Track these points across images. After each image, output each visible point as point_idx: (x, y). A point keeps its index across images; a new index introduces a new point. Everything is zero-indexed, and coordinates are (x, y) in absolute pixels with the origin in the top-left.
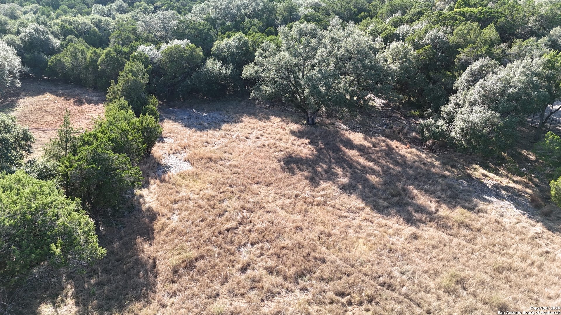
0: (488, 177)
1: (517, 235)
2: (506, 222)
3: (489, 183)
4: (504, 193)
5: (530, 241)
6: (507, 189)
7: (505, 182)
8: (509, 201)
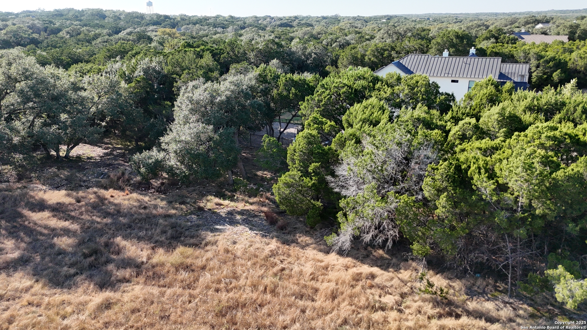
0: (222, 205)
1: (249, 259)
2: (239, 249)
3: (223, 212)
4: (238, 217)
5: (263, 262)
6: (241, 213)
7: (241, 206)
8: (244, 225)
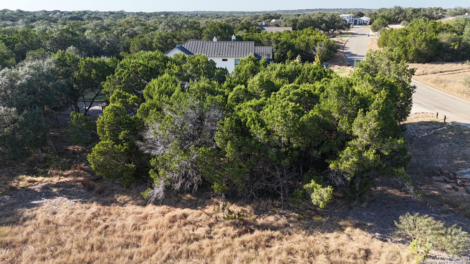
0: (36, 181)
1: (72, 225)
2: (60, 218)
3: (37, 188)
4: (55, 190)
5: (86, 225)
6: (58, 185)
7: (55, 180)
8: (61, 196)
